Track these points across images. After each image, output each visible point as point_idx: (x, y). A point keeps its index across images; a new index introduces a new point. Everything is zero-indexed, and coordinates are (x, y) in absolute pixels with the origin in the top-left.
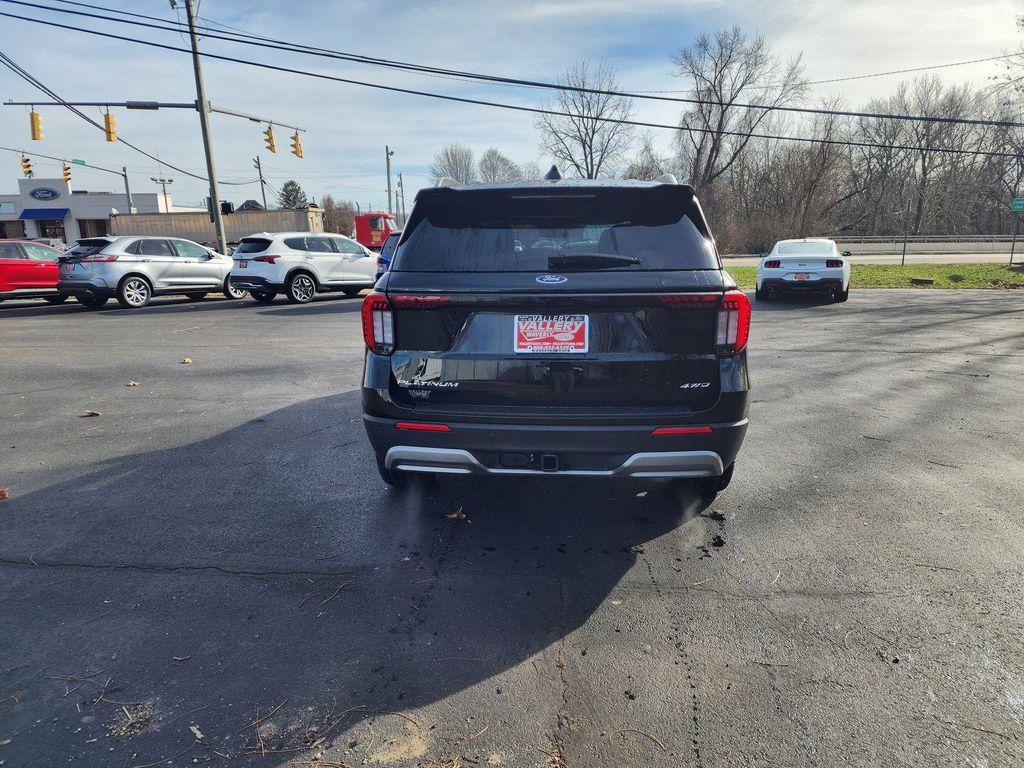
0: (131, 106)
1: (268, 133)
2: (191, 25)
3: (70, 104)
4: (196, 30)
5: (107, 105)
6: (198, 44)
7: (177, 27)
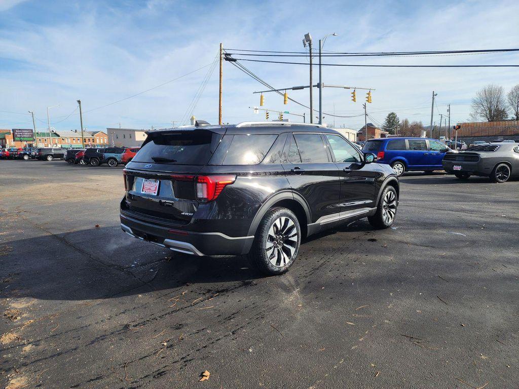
0: (294, 89)
1: (353, 93)
2: (311, 53)
3: (277, 90)
4: (312, 55)
5: (286, 89)
6: (313, 60)
7: (305, 55)
